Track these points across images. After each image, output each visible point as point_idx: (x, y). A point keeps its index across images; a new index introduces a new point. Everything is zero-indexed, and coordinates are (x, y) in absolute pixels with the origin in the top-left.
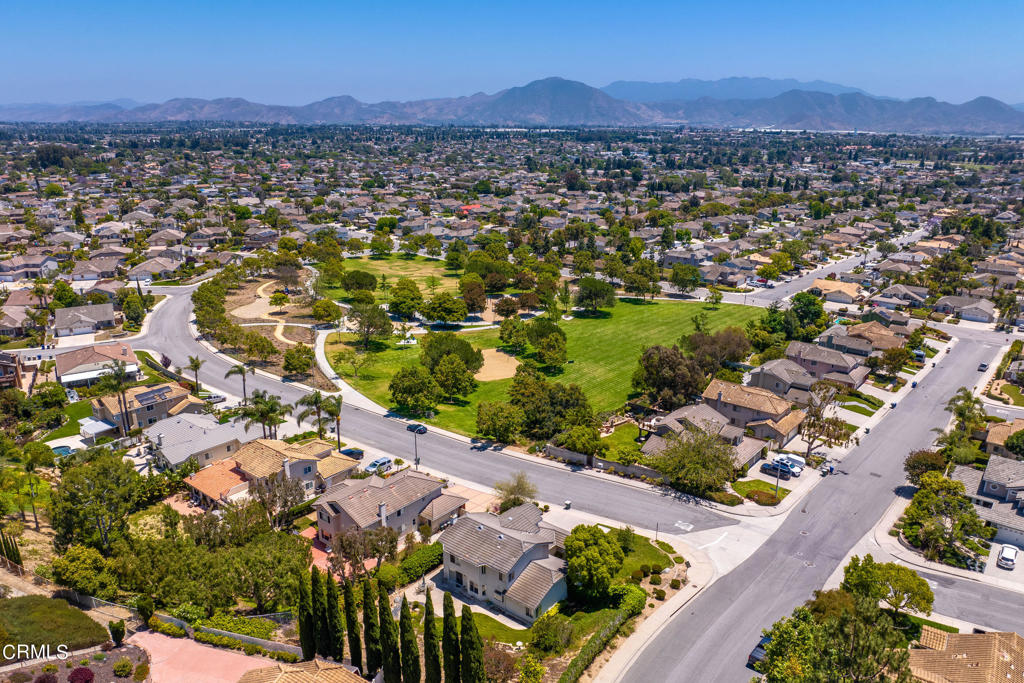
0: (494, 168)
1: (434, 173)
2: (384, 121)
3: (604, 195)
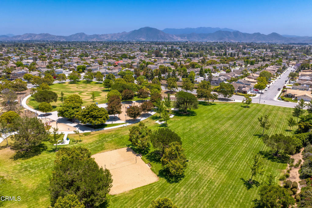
0: (129, 51)
1: (107, 53)
2: (94, 40)
3: (169, 58)
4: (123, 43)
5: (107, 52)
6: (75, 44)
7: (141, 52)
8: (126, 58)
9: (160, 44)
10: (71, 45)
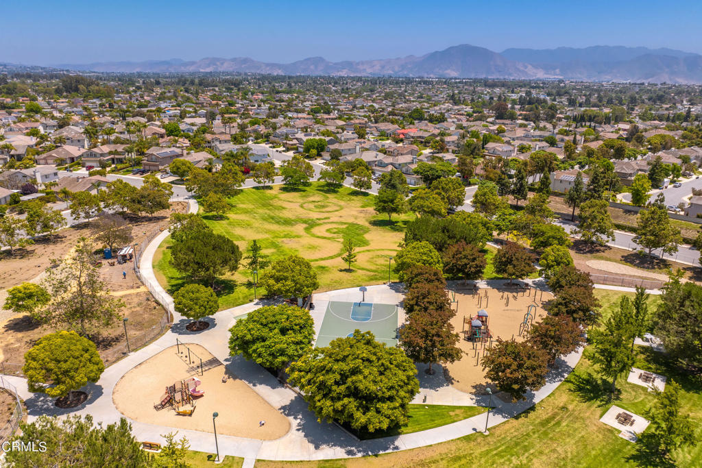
0: (424, 102)
1: (375, 105)
2: (344, 73)
4: (408, 81)
5: (373, 101)
6: (303, 83)
7: (456, 103)
8: (421, 119)
9: (498, 86)
10: (293, 84)
